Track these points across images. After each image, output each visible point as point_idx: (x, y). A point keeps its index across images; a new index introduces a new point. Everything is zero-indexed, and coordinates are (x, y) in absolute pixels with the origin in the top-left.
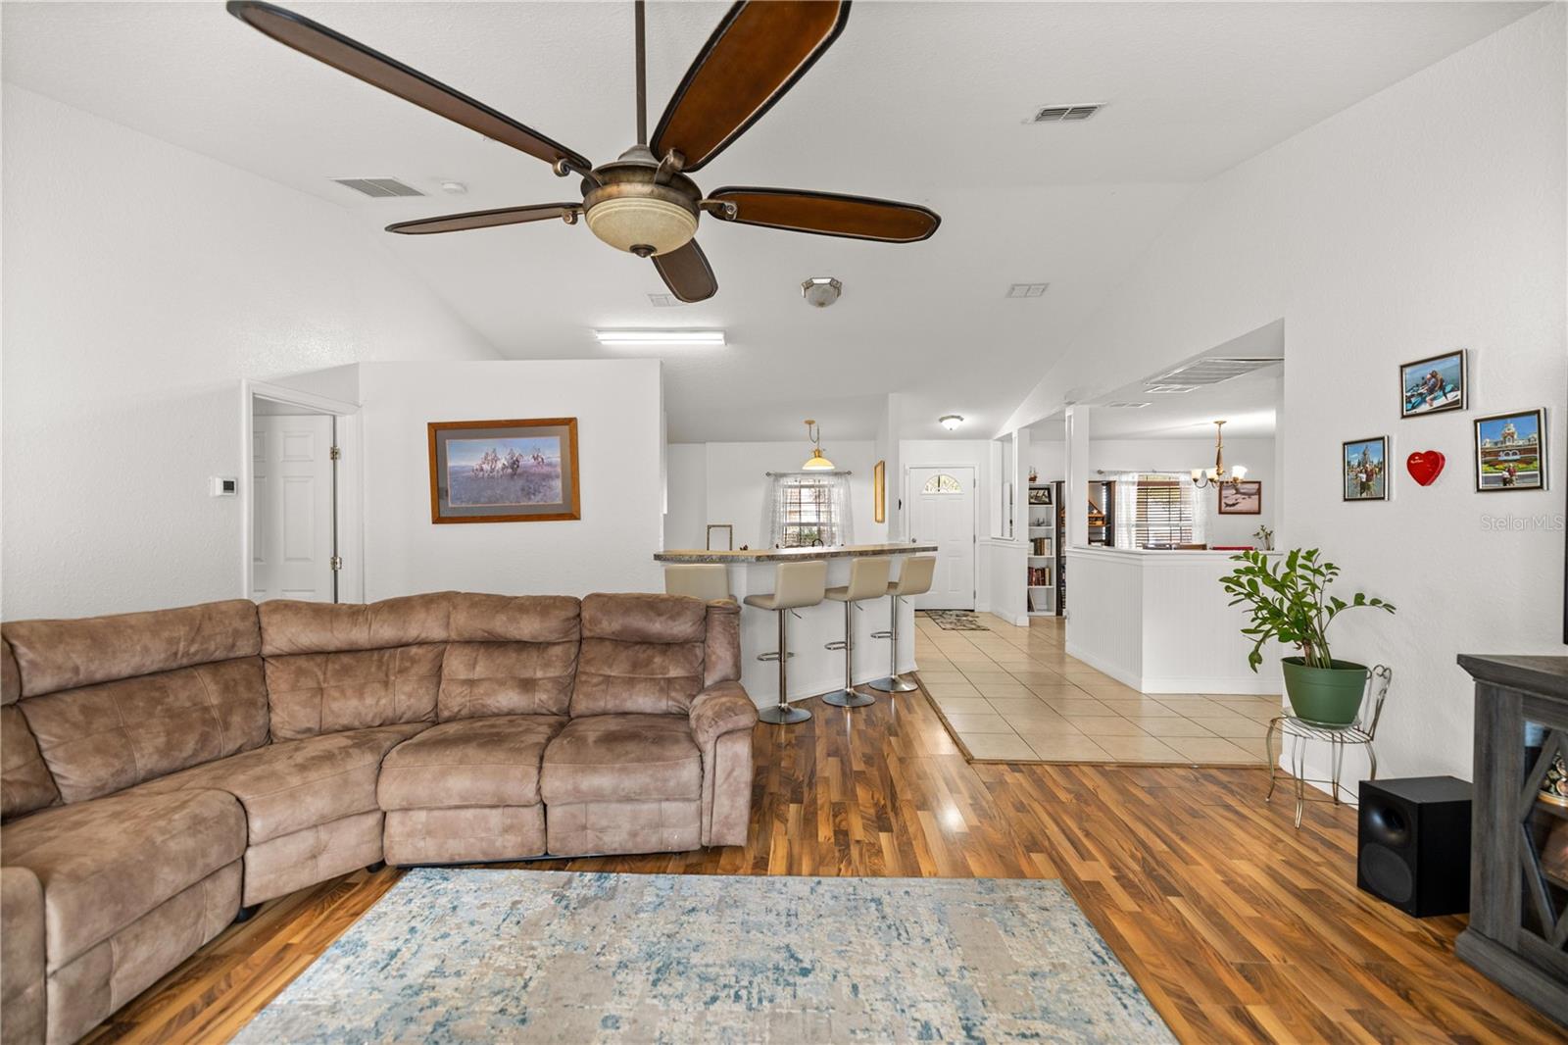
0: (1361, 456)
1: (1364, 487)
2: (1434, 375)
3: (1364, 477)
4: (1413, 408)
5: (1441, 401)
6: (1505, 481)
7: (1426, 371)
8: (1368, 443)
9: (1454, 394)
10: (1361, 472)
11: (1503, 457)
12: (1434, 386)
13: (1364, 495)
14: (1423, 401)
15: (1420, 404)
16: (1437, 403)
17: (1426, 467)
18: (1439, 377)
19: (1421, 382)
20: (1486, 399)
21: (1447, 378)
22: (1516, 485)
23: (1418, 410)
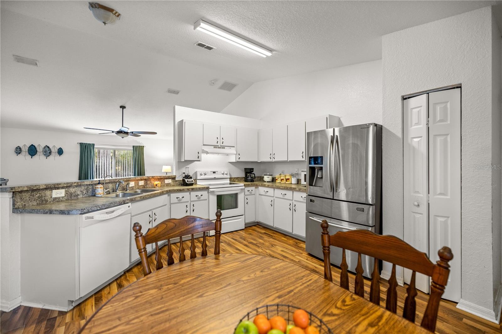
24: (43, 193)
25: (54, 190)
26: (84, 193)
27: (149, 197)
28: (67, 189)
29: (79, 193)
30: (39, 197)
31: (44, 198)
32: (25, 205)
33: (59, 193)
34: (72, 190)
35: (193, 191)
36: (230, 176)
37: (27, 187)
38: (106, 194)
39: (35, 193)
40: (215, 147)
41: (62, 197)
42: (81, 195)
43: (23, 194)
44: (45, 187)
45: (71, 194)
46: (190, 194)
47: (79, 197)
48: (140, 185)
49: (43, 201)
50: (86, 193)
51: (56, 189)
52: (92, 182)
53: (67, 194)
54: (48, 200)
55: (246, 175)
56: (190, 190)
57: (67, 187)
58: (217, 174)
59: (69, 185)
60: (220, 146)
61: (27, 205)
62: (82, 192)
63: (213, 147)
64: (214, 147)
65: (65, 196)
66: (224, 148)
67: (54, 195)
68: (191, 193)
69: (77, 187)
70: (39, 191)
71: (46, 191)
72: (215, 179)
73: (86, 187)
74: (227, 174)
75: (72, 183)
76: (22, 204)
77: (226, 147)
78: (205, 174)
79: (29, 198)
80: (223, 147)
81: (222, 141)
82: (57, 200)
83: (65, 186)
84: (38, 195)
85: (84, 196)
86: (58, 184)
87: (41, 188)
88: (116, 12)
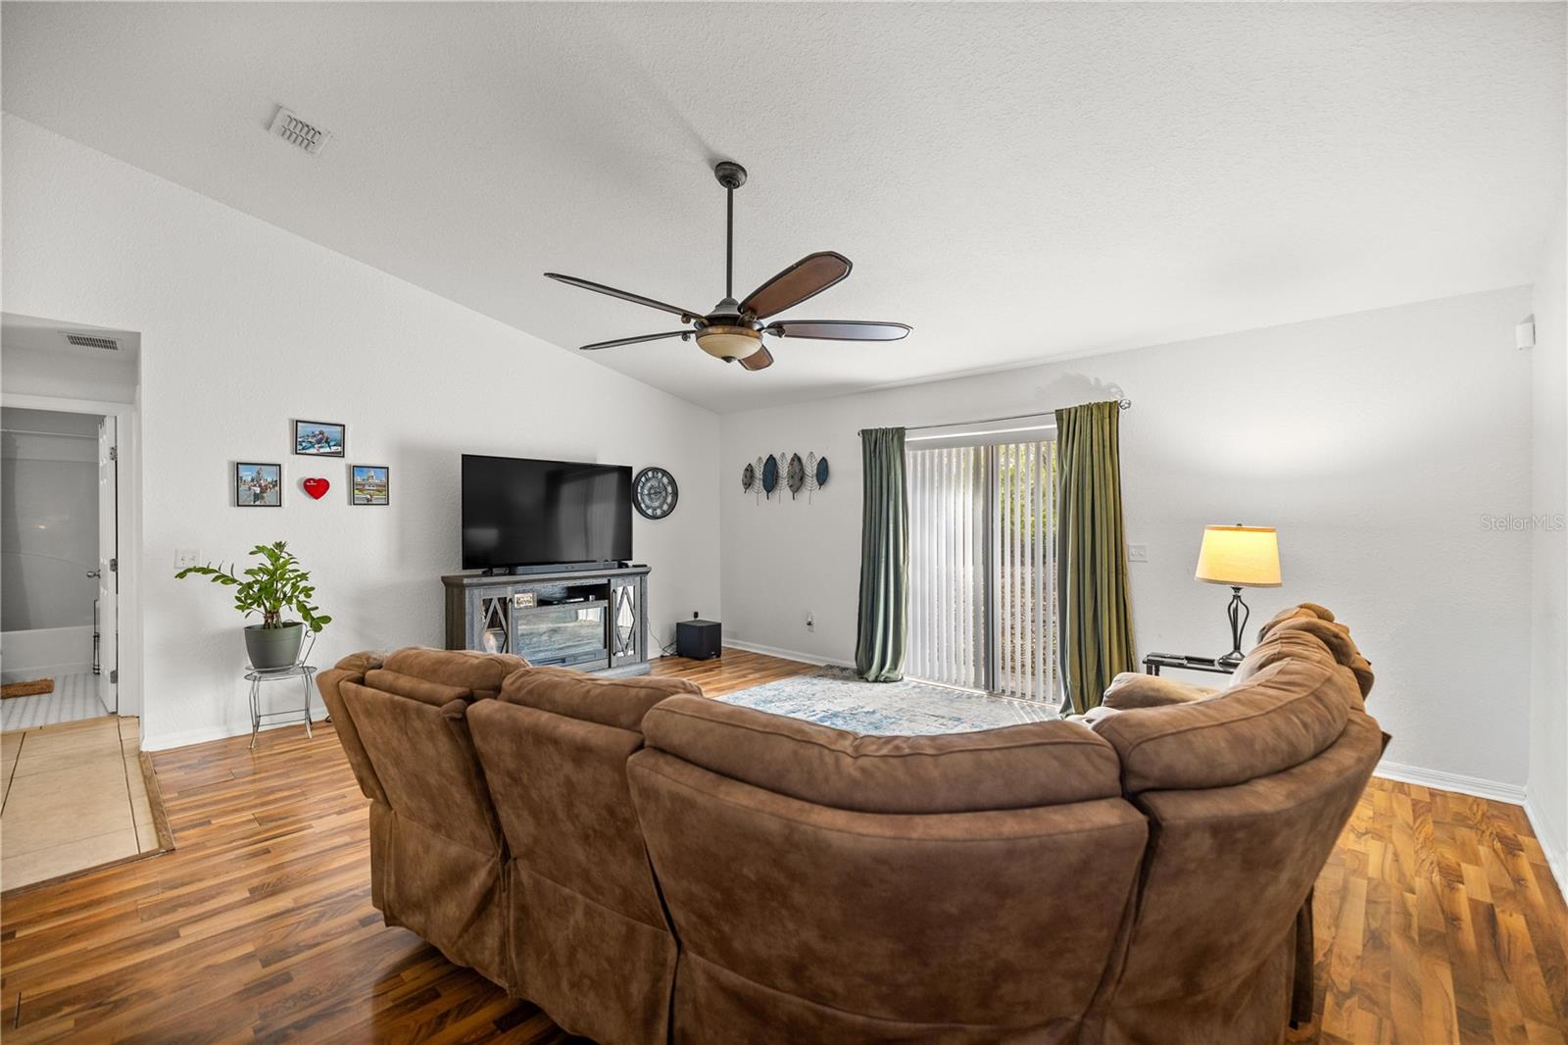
0: (254, 475)
1: (257, 497)
2: (321, 433)
3: (258, 490)
4: (303, 449)
5: (327, 450)
6: (368, 500)
7: (317, 429)
8: (263, 467)
9: (335, 448)
10: (255, 486)
11: (367, 487)
12: (321, 439)
13: (258, 503)
14: (313, 446)
15: (310, 448)
16: (322, 450)
17: (316, 488)
18: (326, 435)
19: (311, 434)
20: (354, 456)
21: (331, 437)
22: (374, 502)
23: (307, 451)
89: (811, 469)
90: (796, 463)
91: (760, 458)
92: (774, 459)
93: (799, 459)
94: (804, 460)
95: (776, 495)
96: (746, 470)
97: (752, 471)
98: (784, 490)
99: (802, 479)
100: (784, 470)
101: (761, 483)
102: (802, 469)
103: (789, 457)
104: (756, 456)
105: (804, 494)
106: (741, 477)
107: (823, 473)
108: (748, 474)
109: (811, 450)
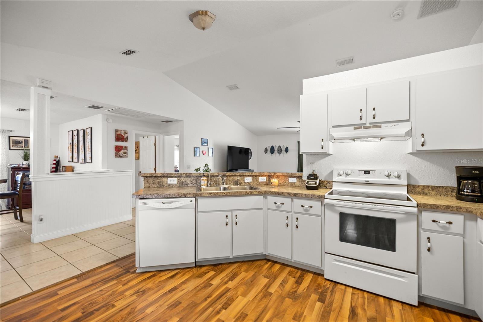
24: (161, 179)
25: (168, 178)
26: (194, 183)
27: (224, 195)
28: (179, 178)
29: (189, 182)
30: (159, 182)
31: (162, 183)
32: (150, 186)
33: (173, 181)
34: (183, 179)
35: (296, 197)
36: (408, 182)
37: (150, 174)
38: (210, 186)
39: (156, 178)
40: (357, 127)
41: (175, 184)
42: (191, 184)
43: (149, 179)
44: (161, 175)
45: (182, 182)
46: (292, 201)
47: (189, 185)
48: (260, 181)
49: (161, 186)
50: (195, 183)
51: (170, 178)
52: (199, 174)
53: (179, 182)
54: (165, 185)
55: (459, 183)
56: (292, 195)
57: (179, 176)
58: (374, 175)
59: (179, 175)
60: (368, 124)
61: (151, 186)
62: (192, 182)
63: (353, 127)
64: (355, 129)
65: (177, 183)
66: (380, 127)
67: (169, 182)
68: (294, 200)
69: (187, 177)
70: (159, 178)
71: (164, 178)
72: (367, 183)
73: (195, 178)
74: (399, 177)
75: (182, 173)
76: (148, 185)
77: (383, 125)
78: (347, 175)
79: (152, 182)
80: (378, 125)
81: (371, 113)
82: (171, 186)
83: (176, 175)
84: (158, 180)
85: (193, 186)
86: (170, 174)
87: (158, 176)
88: (202, 11)
89: (283, 149)
90: (279, 147)
91: (269, 146)
92: (273, 147)
93: (280, 147)
94: (281, 147)
95: (274, 154)
96: (265, 149)
97: (267, 149)
98: (276, 154)
99: (281, 151)
100: (276, 149)
101: (270, 152)
102: (281, 149)
103: (278, 146)
104: (268, 146)
105: (282, 154)
106: (264, 151)
107: (287, 150)
108: (266, 150)
109: (283, 146)
